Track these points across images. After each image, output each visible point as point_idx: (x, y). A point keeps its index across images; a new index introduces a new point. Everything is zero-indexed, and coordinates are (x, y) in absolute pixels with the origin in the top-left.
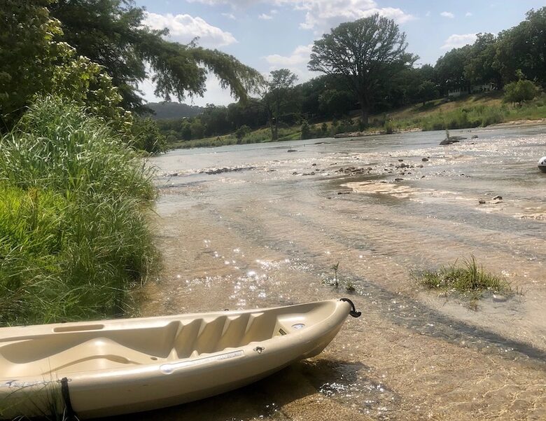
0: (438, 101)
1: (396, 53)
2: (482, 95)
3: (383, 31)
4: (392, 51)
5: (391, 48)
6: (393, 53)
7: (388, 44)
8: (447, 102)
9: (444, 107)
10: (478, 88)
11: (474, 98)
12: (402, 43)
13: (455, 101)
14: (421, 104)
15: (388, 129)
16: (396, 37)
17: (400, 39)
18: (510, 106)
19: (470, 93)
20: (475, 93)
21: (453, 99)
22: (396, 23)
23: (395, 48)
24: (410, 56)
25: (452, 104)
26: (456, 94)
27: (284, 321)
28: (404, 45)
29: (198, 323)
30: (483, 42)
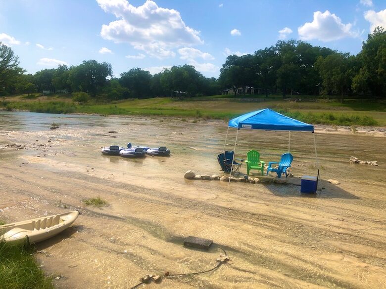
0: (37, 95)
1: (12, 65)
2: (61, 95)
3: (4, 52)
4: (9, 64)
5: (9, 62)
6: (10, 66)
7: (7, 60)
8: (42, 96)
9: (41, 98)
10: (59, 91)
11: (57, 96)
12: (16, 61)
13: (46, 96)
14: (27, 95)
15: (8, 108)
16: (12, 57)
17: (15, 59)
18: (77, 103)
19: (55, 93)
20: (57, 93)
21: (46, 95)
22: (12, 49)
23: (12, 63)
24: (21, 69)
25: (45, 97)
26: (48, 92)
27: (62, 218)
28: (17, 63)
29: (40, 221)
30: (62, 69)
